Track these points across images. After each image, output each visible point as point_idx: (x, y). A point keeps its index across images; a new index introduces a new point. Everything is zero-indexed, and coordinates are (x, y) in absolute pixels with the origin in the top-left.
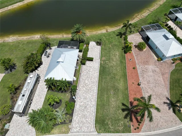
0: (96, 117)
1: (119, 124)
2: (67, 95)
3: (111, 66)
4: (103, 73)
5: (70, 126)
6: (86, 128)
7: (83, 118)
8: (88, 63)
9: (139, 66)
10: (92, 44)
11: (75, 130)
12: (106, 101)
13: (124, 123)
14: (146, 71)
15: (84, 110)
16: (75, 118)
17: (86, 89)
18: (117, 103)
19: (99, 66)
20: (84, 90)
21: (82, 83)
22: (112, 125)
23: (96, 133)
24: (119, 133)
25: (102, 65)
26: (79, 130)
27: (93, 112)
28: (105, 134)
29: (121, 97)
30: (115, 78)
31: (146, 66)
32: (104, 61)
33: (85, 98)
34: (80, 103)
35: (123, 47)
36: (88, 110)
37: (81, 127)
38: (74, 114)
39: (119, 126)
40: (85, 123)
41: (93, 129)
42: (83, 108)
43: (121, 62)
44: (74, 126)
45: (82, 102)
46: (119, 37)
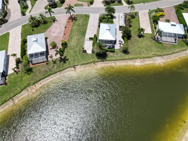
10: (89, 52)
31: (57, 35)
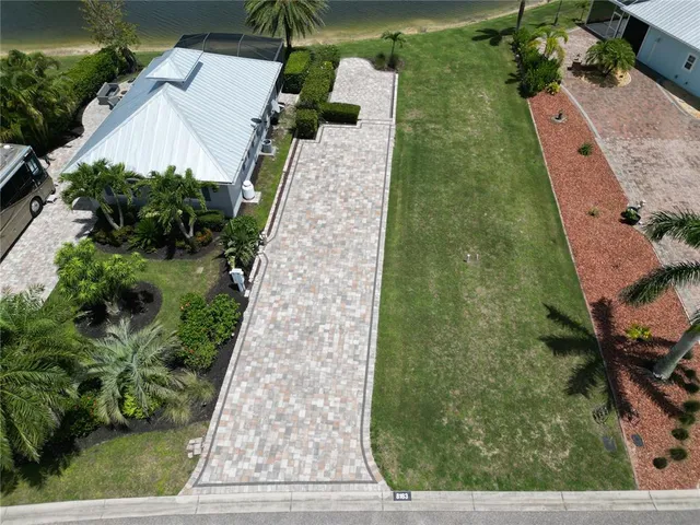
0: (379, 391)
1: (540, 427)
2: (200, 270)
3: (457, 144)
4: (413, 172)
5: (195, 445)
6: (309, 459)
7: (288, 392)
8: (327, 132)
9: (613, 142)
10: (354, 65)
11: (230, 472)
12: (436, 300)
13: (574, 426)
14: (654, 161)
15: (298, 347)
16: (237, 391)
17: (315, 241)
18: (511, 310)
19: (392, 144)
20: (302, 247)
21: (296, 215)
22: (492, 437)
23: (381, 489)
24: (544, 487)
25: (407, 138)
26: (259, 468)
27: (355, 357)
28: (443, 493)
29: (528, 280)
30: (481, 190)
31: (648, 143)
32: (414, 124)
33: (311, 287)
34: (276, 310)
35: (512, 75)
36: (326, 350)
37: (274, 451)
38: (229, 372)
39: (541, 444)
40: (300, 424)
41: (360, 463)
42: (295, 336)
43: (510, 128)
44: (226, 443)
45: (285, 307)
46: (487, 45)
